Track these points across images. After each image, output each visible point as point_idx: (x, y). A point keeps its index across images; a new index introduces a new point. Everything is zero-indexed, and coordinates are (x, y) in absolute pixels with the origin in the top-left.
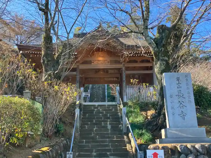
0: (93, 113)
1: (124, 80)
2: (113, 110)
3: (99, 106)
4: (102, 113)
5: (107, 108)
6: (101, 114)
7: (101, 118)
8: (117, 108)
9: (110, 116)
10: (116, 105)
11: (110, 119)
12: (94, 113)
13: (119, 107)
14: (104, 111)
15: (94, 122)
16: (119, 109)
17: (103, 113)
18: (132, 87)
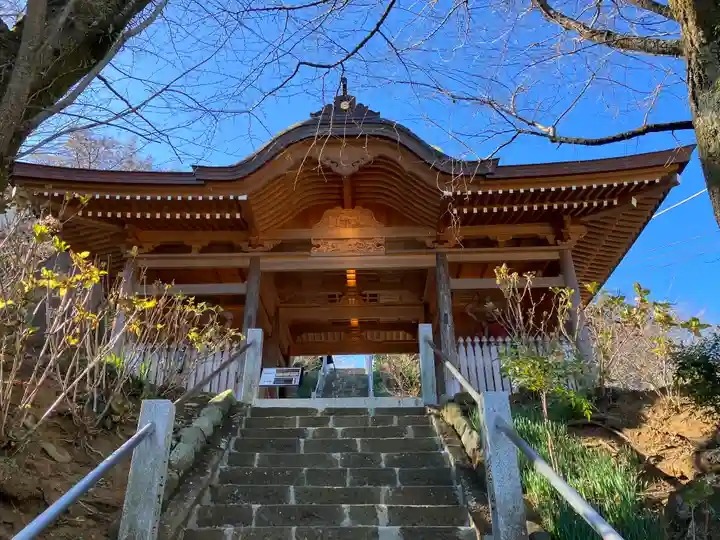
0: (293, 446)
1: (446, 315)
2: (410, 433)
3: (330, 411)
4: (346, 447)
5: (377, 421)
6: (337, 456)
7: (339, 477)
8: (429, 422)
9: (391, 463)
10: (422, 411)
11: (391, 481)
12: (302, 445)
13: (438, 416)
14: (358, 440)
15: (292, 501)
16: (440, 427)
17: (350, 450)
18: (481, 344)
